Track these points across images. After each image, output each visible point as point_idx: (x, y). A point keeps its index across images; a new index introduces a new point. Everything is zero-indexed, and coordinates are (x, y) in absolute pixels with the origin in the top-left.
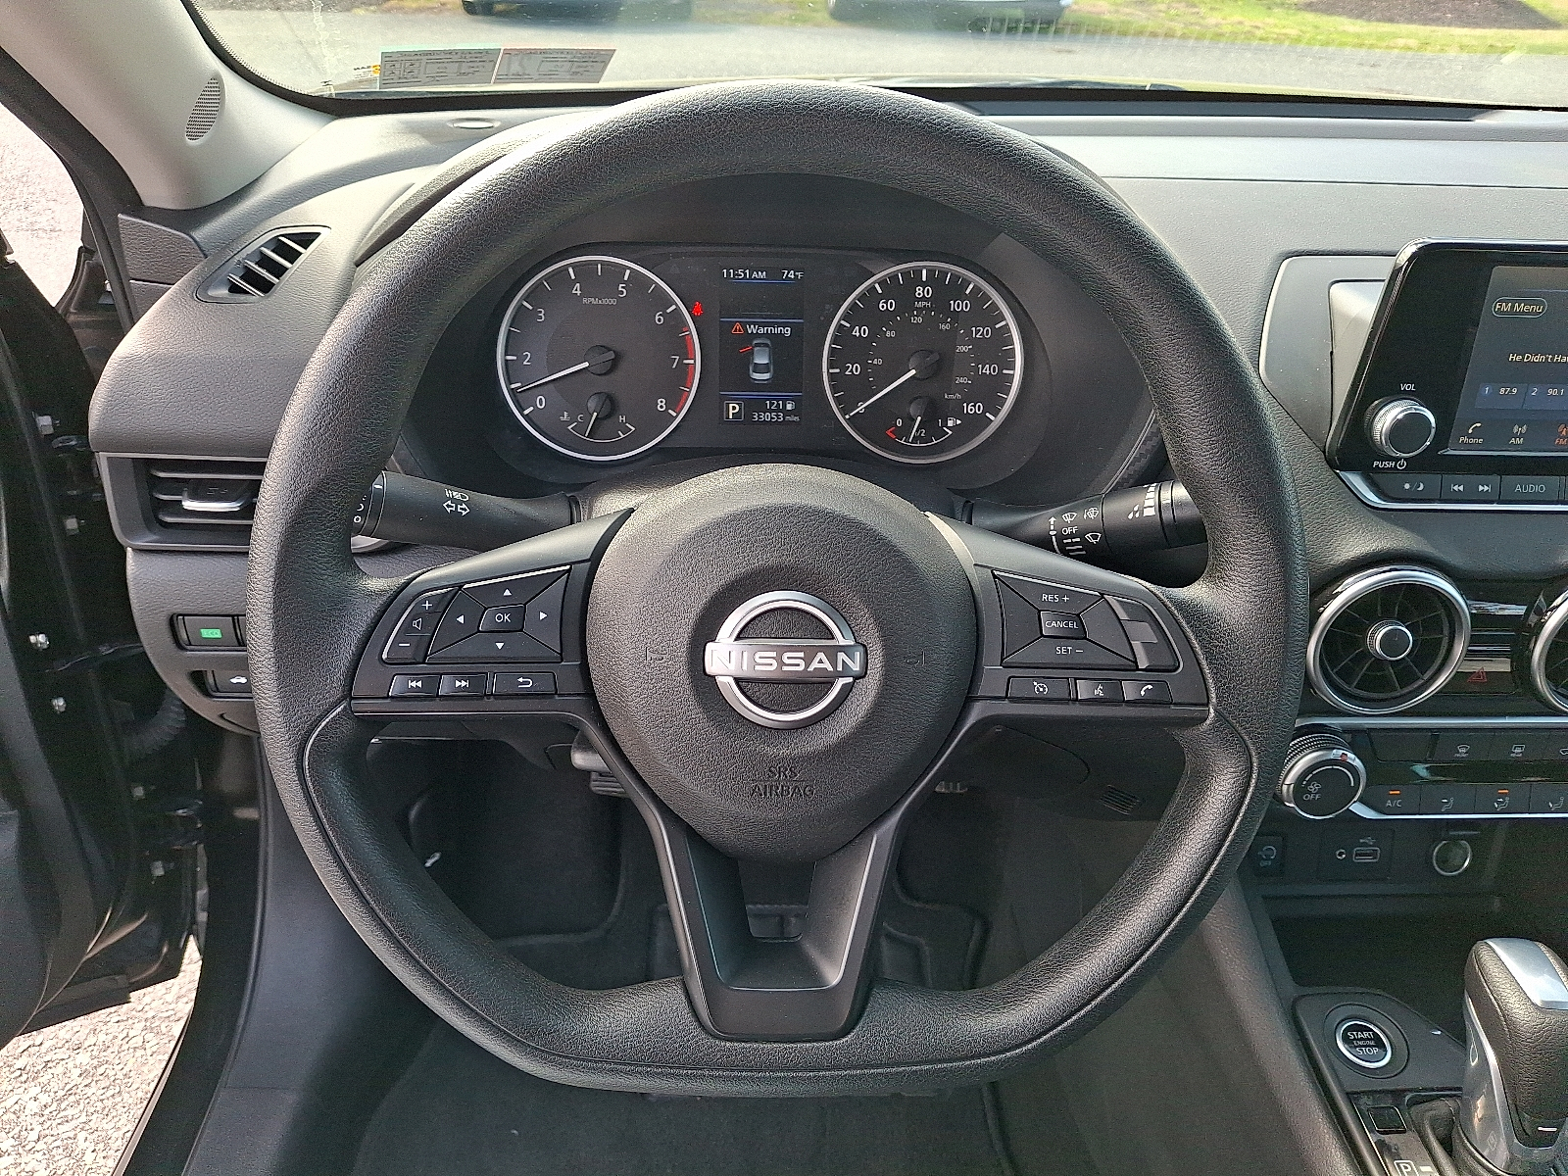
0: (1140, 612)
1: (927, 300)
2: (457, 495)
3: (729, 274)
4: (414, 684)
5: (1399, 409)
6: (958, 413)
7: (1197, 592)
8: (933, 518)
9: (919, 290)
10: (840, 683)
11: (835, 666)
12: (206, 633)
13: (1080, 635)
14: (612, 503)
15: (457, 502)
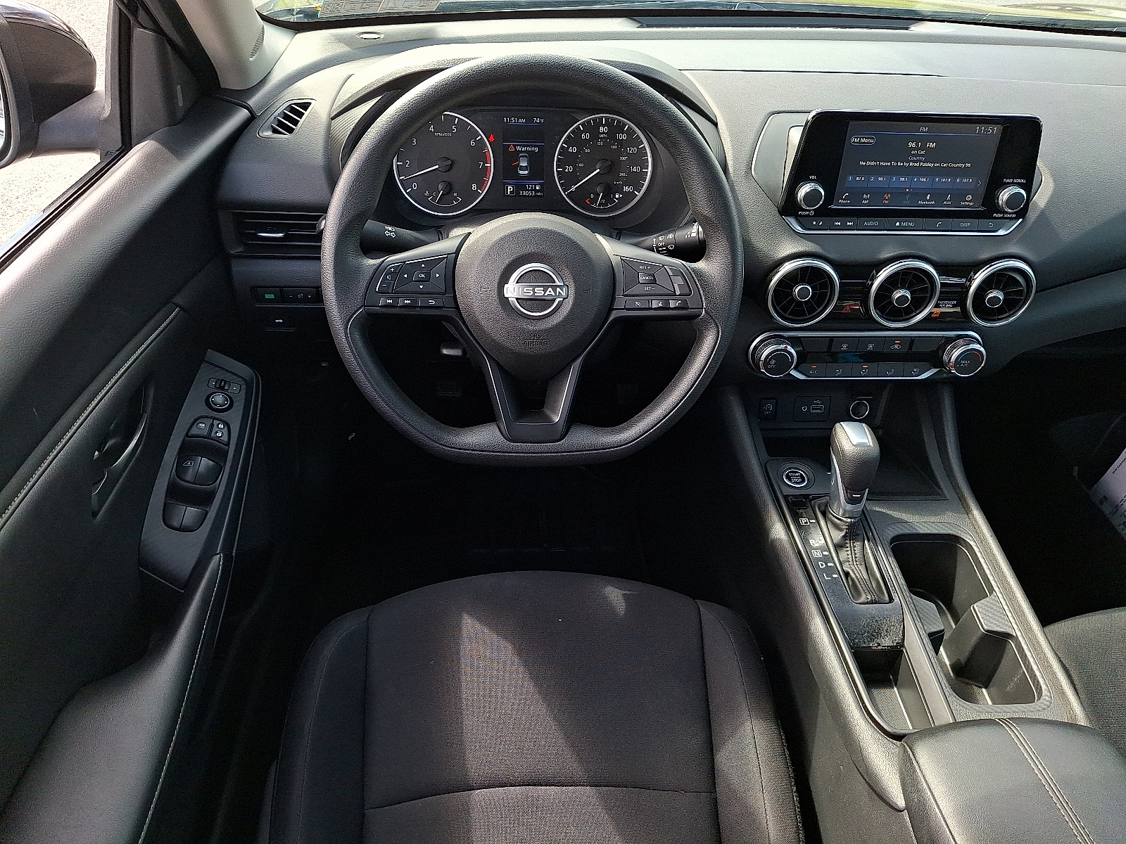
0: (678, 273)
1: (605, 134)
2: (390, 229)
3: (507, 120)
4: (389, 301)
5: (808, 187)
6: (621, 192)
7: (701, 265)
8: (598, 236)
9: (601, 128)
10: (558, 300)
11: (556, 293)
12: (267, 296)
13: (654, 282)
14: (458, 232)
15: (391, 232)
